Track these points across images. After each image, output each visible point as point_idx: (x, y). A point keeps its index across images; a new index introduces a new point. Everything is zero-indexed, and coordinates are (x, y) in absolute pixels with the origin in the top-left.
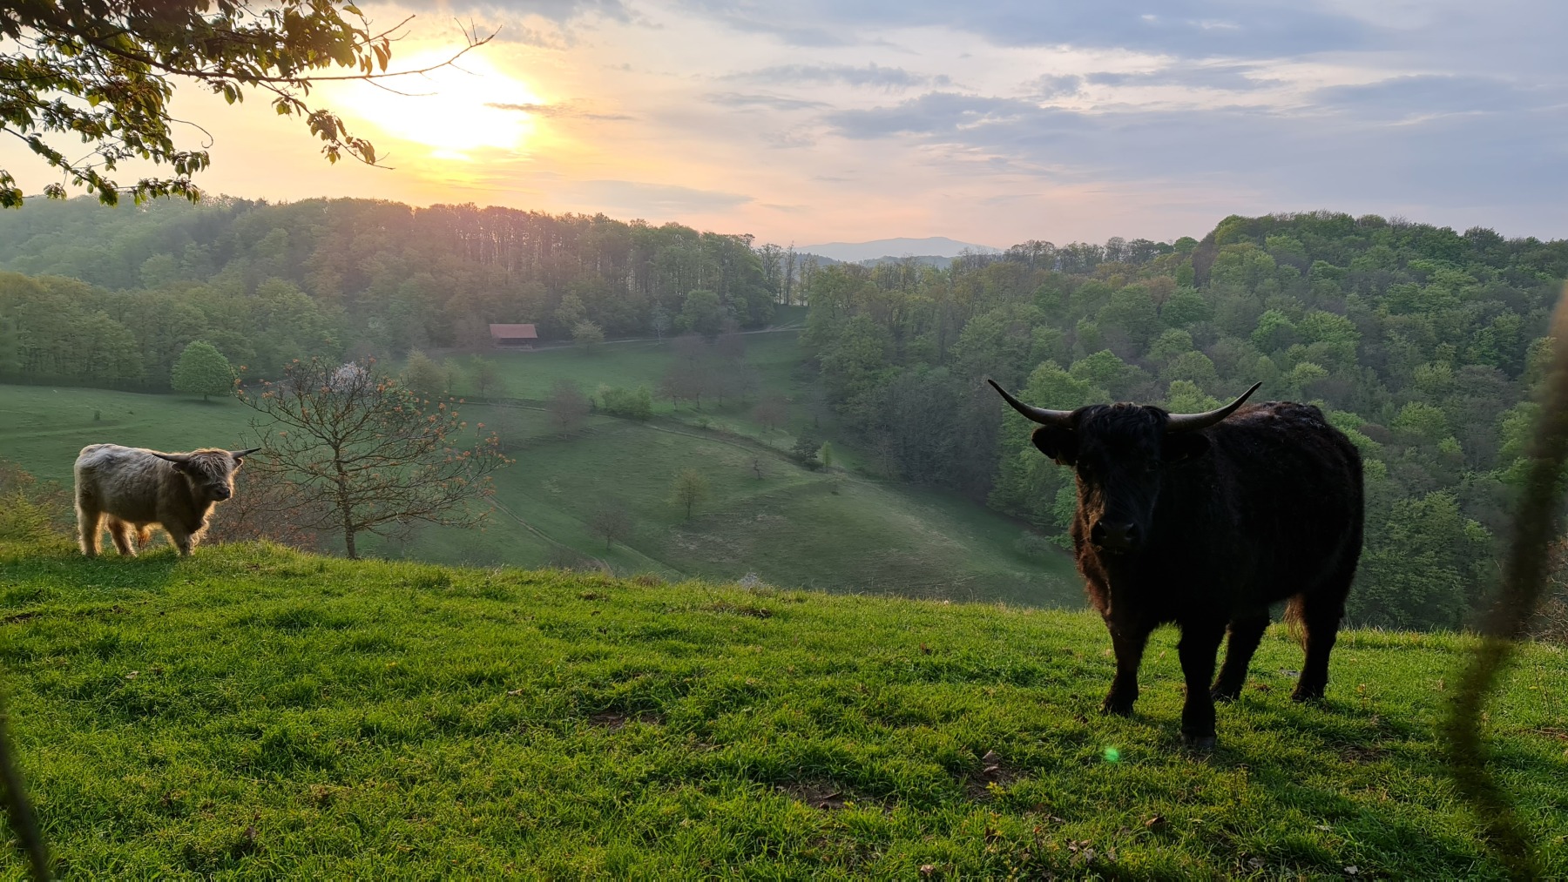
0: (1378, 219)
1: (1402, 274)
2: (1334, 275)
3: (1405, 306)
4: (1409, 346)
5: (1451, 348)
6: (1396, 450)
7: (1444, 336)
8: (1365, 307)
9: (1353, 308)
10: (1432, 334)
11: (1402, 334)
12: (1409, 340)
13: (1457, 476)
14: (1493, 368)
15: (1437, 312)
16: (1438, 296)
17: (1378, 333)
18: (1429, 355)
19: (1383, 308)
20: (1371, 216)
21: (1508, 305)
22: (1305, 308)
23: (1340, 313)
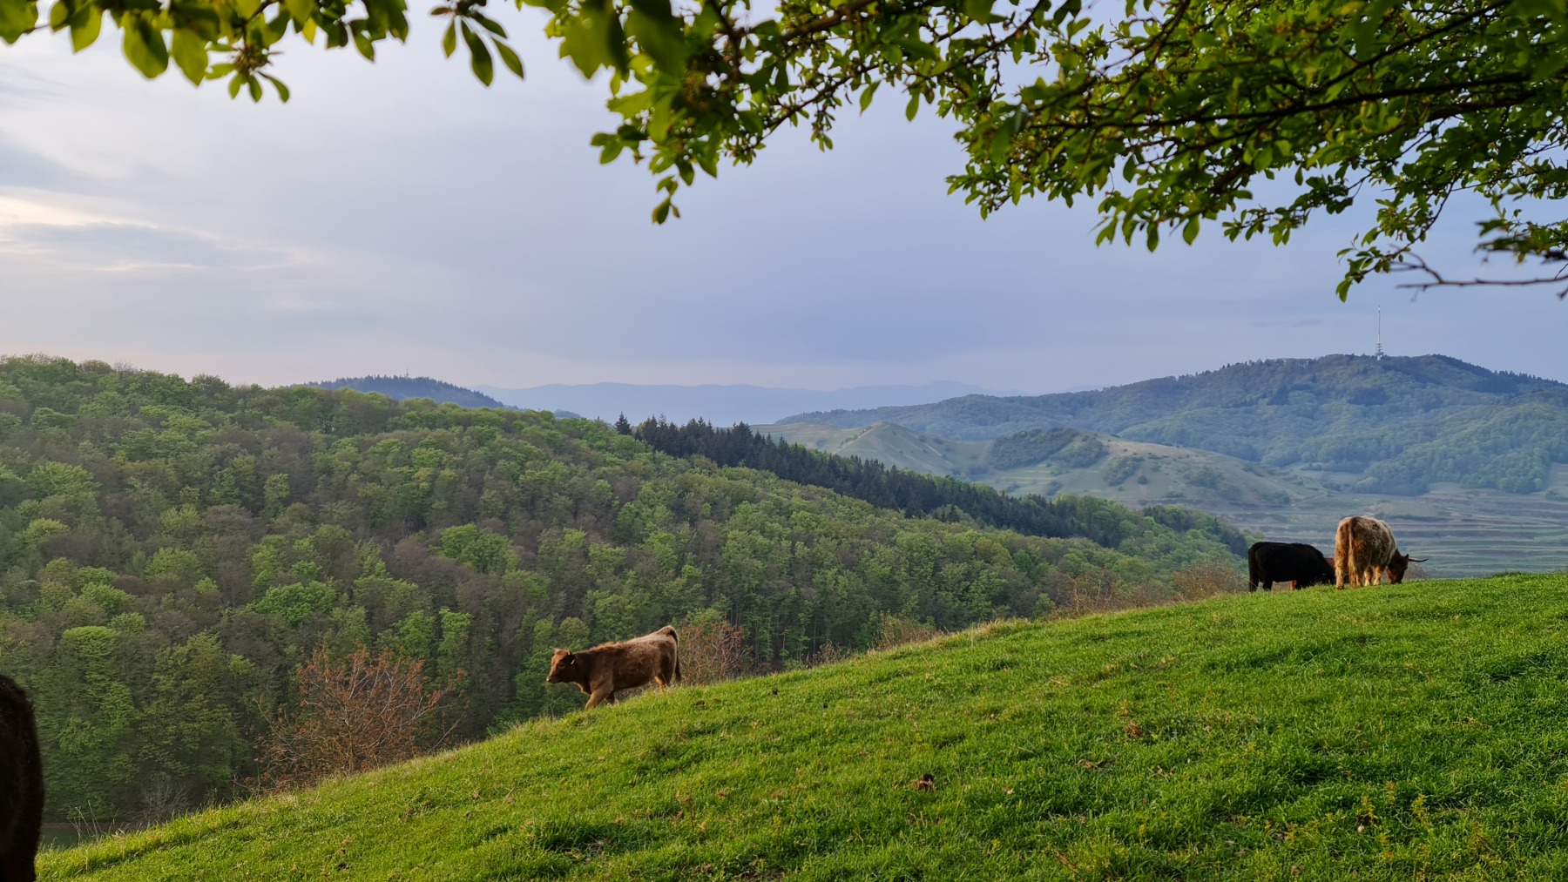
0: (102, 364)
1: (136, 420)
2: (62, 423)
3: (143, 452)
4: (153, 493)
5: (195, 491)
6: (152, 599)
7: (187, 481)
8: (101, 455)
9: (88, 457)
10: (173, 478)
11: (143, 481)
12: (152, 486)
13: (216, 614)
14: (236, 506)
15: (176, 456)
16: (175, 442)
17: (119, 482)
18: (175, 500)
19: (120, 456)
20: (94, 362)
21: (243, 446)
22: (33, 459)
23: (75, 463)
